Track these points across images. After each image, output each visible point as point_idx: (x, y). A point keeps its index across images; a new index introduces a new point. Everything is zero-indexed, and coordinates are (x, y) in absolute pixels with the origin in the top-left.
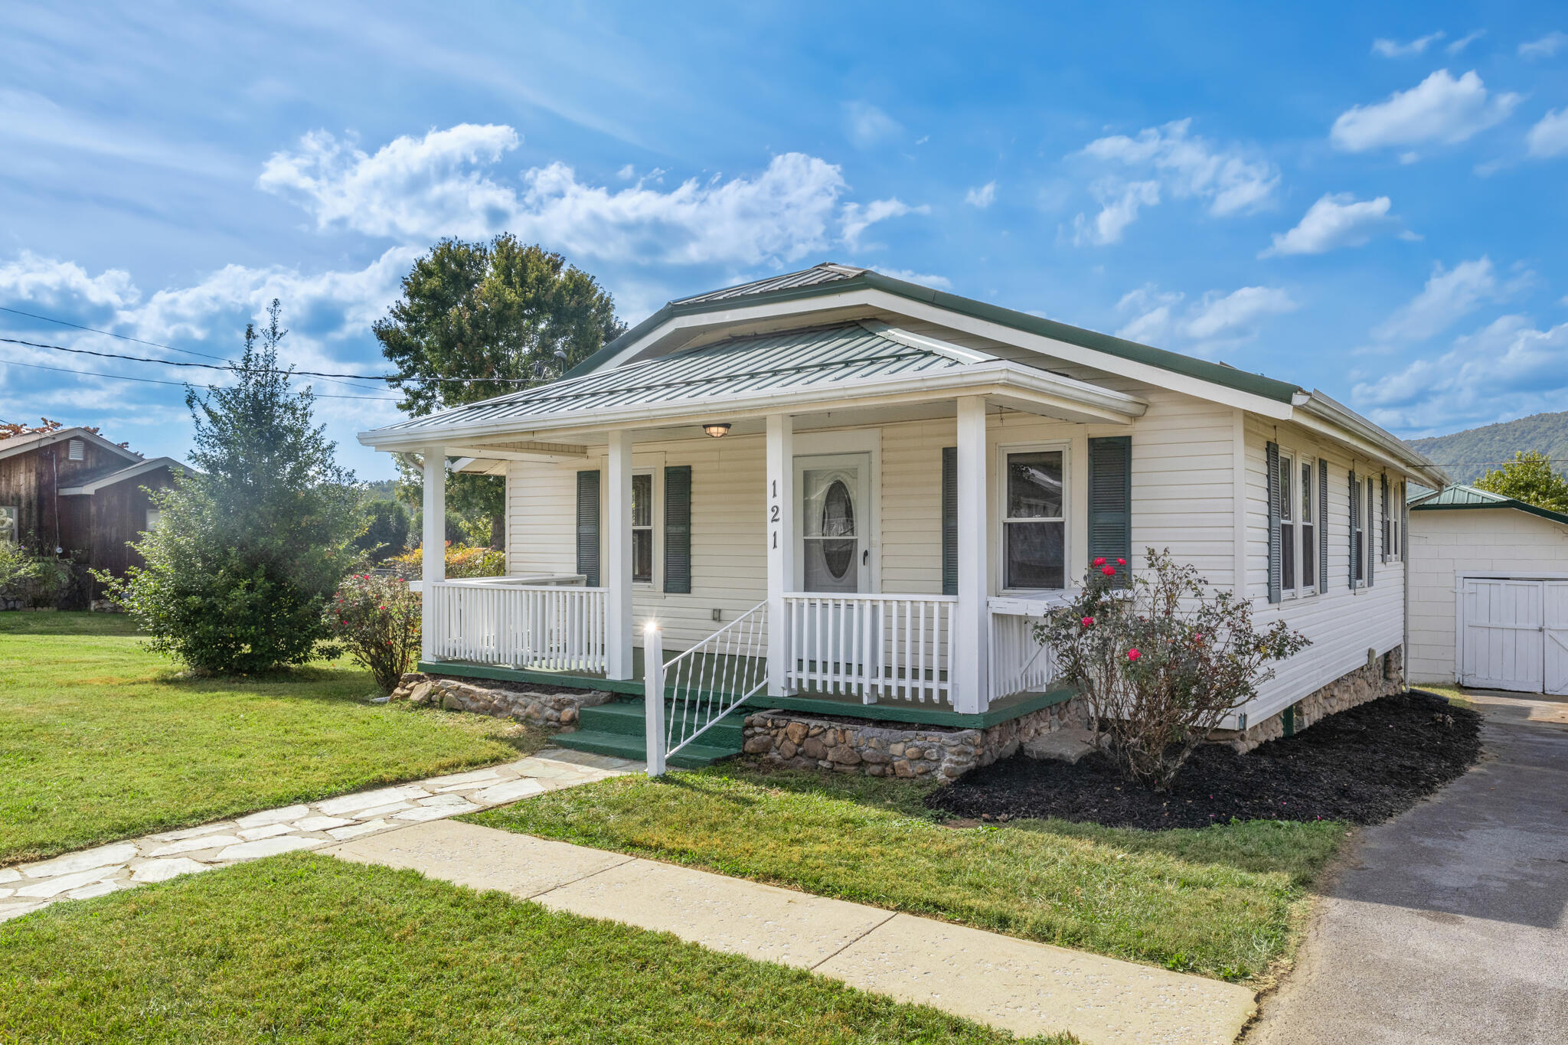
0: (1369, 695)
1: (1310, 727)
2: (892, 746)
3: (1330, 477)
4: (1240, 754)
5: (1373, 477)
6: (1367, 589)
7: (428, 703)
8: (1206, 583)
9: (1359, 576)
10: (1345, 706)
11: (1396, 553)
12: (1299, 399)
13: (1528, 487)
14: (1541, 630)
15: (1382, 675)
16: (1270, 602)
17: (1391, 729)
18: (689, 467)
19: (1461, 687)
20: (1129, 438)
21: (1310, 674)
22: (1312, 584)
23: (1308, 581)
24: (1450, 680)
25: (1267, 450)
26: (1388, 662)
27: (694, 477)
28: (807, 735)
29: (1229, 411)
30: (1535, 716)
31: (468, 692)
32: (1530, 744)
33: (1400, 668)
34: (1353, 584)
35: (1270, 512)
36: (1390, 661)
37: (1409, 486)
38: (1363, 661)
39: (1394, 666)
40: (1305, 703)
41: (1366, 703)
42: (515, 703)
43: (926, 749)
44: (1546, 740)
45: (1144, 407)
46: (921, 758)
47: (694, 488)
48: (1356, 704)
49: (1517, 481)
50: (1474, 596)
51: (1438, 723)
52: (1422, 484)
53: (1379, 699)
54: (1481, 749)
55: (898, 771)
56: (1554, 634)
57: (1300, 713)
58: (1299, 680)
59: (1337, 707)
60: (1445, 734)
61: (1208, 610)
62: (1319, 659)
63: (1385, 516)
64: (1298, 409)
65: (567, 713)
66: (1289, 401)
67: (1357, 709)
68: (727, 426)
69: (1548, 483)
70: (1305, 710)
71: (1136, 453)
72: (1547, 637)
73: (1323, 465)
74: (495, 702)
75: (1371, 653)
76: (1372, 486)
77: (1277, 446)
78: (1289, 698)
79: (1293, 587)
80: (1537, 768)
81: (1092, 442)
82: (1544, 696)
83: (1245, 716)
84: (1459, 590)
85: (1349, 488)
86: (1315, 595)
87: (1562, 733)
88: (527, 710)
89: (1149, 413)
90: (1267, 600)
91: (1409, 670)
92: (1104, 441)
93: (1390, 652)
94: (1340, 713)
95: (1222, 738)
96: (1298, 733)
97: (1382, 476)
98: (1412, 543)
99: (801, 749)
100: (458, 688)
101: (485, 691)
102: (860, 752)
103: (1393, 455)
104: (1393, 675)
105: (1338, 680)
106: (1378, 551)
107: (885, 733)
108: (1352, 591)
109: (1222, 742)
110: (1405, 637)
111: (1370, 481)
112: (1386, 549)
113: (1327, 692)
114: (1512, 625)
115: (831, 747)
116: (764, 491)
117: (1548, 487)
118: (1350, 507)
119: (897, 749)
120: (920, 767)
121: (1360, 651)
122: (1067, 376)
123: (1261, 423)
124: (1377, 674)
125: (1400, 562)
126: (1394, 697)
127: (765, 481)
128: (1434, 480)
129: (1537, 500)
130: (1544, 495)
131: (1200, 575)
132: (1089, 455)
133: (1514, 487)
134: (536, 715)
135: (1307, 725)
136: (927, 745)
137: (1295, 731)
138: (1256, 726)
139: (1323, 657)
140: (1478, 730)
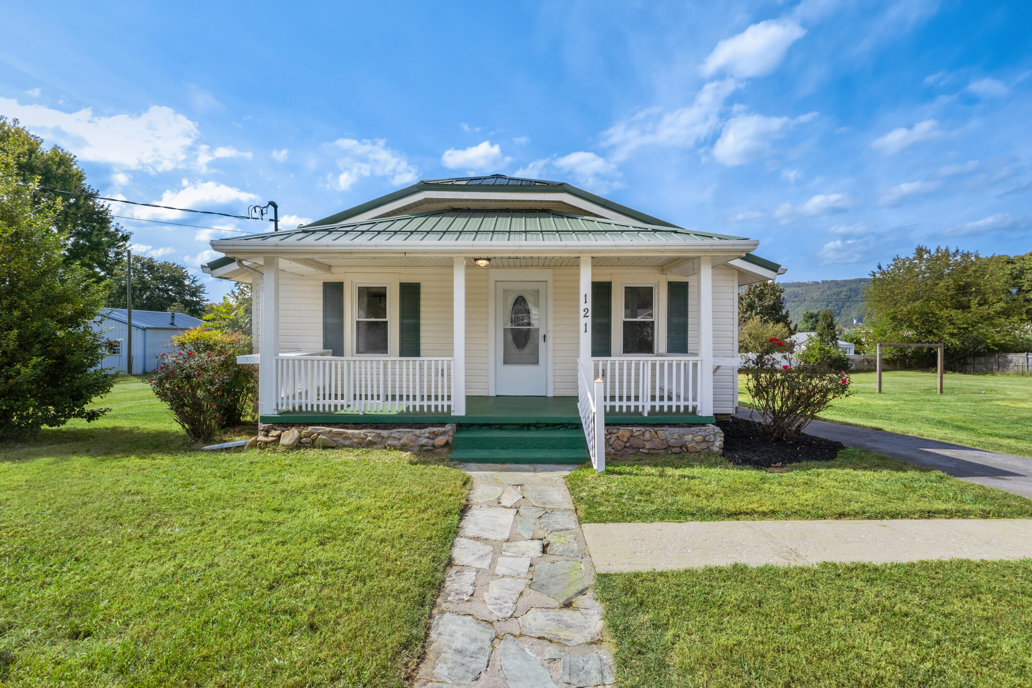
2: (685, 437)
7: (298, 445)
18: (419, 284)
20: (687, 283)
27: (422, 290)
28: (632, 436)
31: (341, 434)
42: (389, 437)
43: (706, 436)
46: (704, 441)
47: (422, 296)
55: (689, 449)
65: (441, 440)
68: (489, 259)
71: (691, 290)
74: (369, 438)
81: (670, 283)
88: (402, 441)
92: (675, 283)
99: (628, 444)
100: (330, 432)
101: (357, 431)
102: (667, 442)
107: (682, 430)
115: (648, 441)
116: (578, 300)
119: (689, 438)
120: (704, 445)
127: (578, 294)
132: (668, 289)
134: (412, 444)
136: (707, 434)
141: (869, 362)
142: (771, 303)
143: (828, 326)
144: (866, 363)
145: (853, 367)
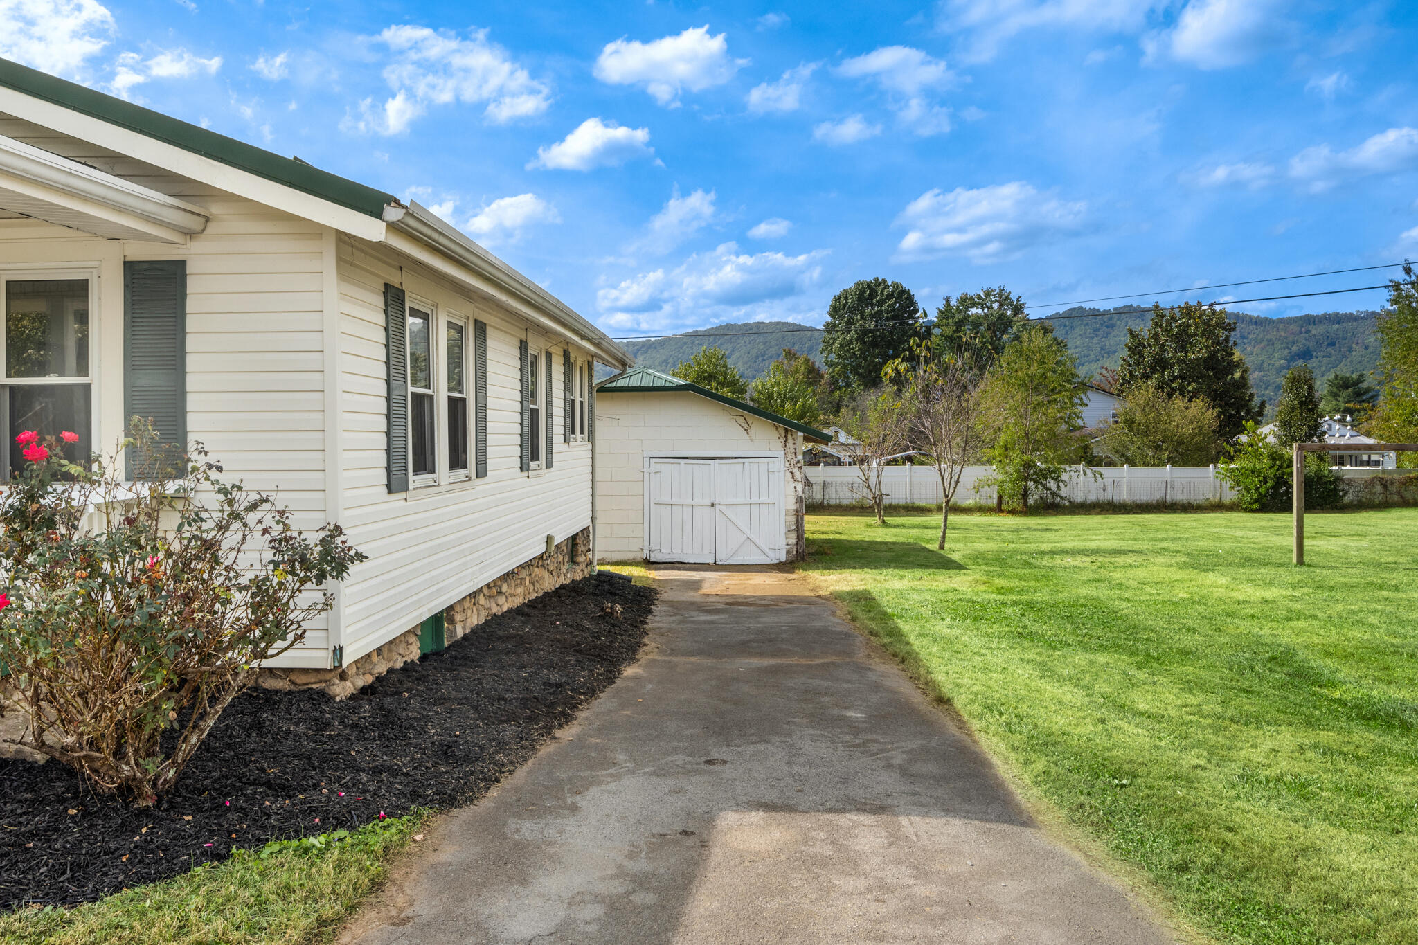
0: (549, 583)
1: (465, 638)
3: (489, 342)
4: (338, 699)
5: (551, 350)
6: (546, 471)
8: (220, 469)
9: (535, 457)
10: (518, 601)
11: (582, 432)
12: (392, 213)
13: (711, 377)
14: (713, 505)
15: (566, 560)
16: (390, 492)
17: (557, 627)
19: (648, 563)
20: (183, 264)
21: (462, 574)
22: (465, 467)
23: (457, 461)
24: (639, 556)
25: (385, 294)
26: (576, 545)
29: (315, 231)
30: (706, 589)
32: (693, 626)
33: (589, 550)
34: (524, 466)
35: (388, 375)
36: (577, 544)
37: (598, 366)
38: (541, 548)
39: (581, 548)
40: (458, 609)
41: (546, 594)
44: (709, 618)
45: (203, 220)
48: (533, 596)
49: (703, 372)
50: (658, 475)
51: (607, 614)
52: (608, 364)
53: (563, 587)
54: (646, 640)
56: (723, 508)
57: (452, 621)
58: (441, 585)
59: (505, 604)
60: (614, 625)
61: (197, 514)
62: (476, 555)
63: (567, 394)
64: (393, 227)
66: (378, 215)
67: (532, 604)
69: (725, 374)
70: (458, 618)
71: (192, 285)
72: (717, 511)
73: (481, 329)
75: (549, 539)
76: (551, 361)
77: (403, 292)
78: (425, 609)
79: (434, 472)
80: (692, 659)
81: (131, 267)
82: (716, 567)
83: (341, 649)
84: (646, 470)
85: (521, 359)
86: (470, 479)
87: (725, 606)
89: (212, 228)
90: (385, 489)
91: (597, 548)
92: (146, 266)
93: (577, 534)
94: (509, 611)
95: (313, 680)
96: (450, 646)
97: (564, 351)
98: (598, 425)
103: (564, 325)
104: (581, 559)
105: (507, 574)
106: (558, 429)
108: (525, 474)
109: (314, 686)
110: (593, 519)
111: (549, 356)
112: (570, 429)
113: (493, 589)
114: (690, 501)
117: (725, 378)
118: (521, 381)
121: (535, 539)
122: (95, 168)
123: (357, 248)
124: (561, 559)
125: (586, 443)
126: (579, 582)
128: (616, 358)
129: (717, 389)
130: (723, 385)
131: (212, 459)
132: (126, 286)
133: (700, 377)
135: (460, 633)
137: (446, 643)
138: (369, 655)
139: (481, 553)
140: (650, 612)
141: (1385, 487)
142: (1204, 353)
143: (1301, 403)
144: (1379, 489)
145: (1347, 499)
